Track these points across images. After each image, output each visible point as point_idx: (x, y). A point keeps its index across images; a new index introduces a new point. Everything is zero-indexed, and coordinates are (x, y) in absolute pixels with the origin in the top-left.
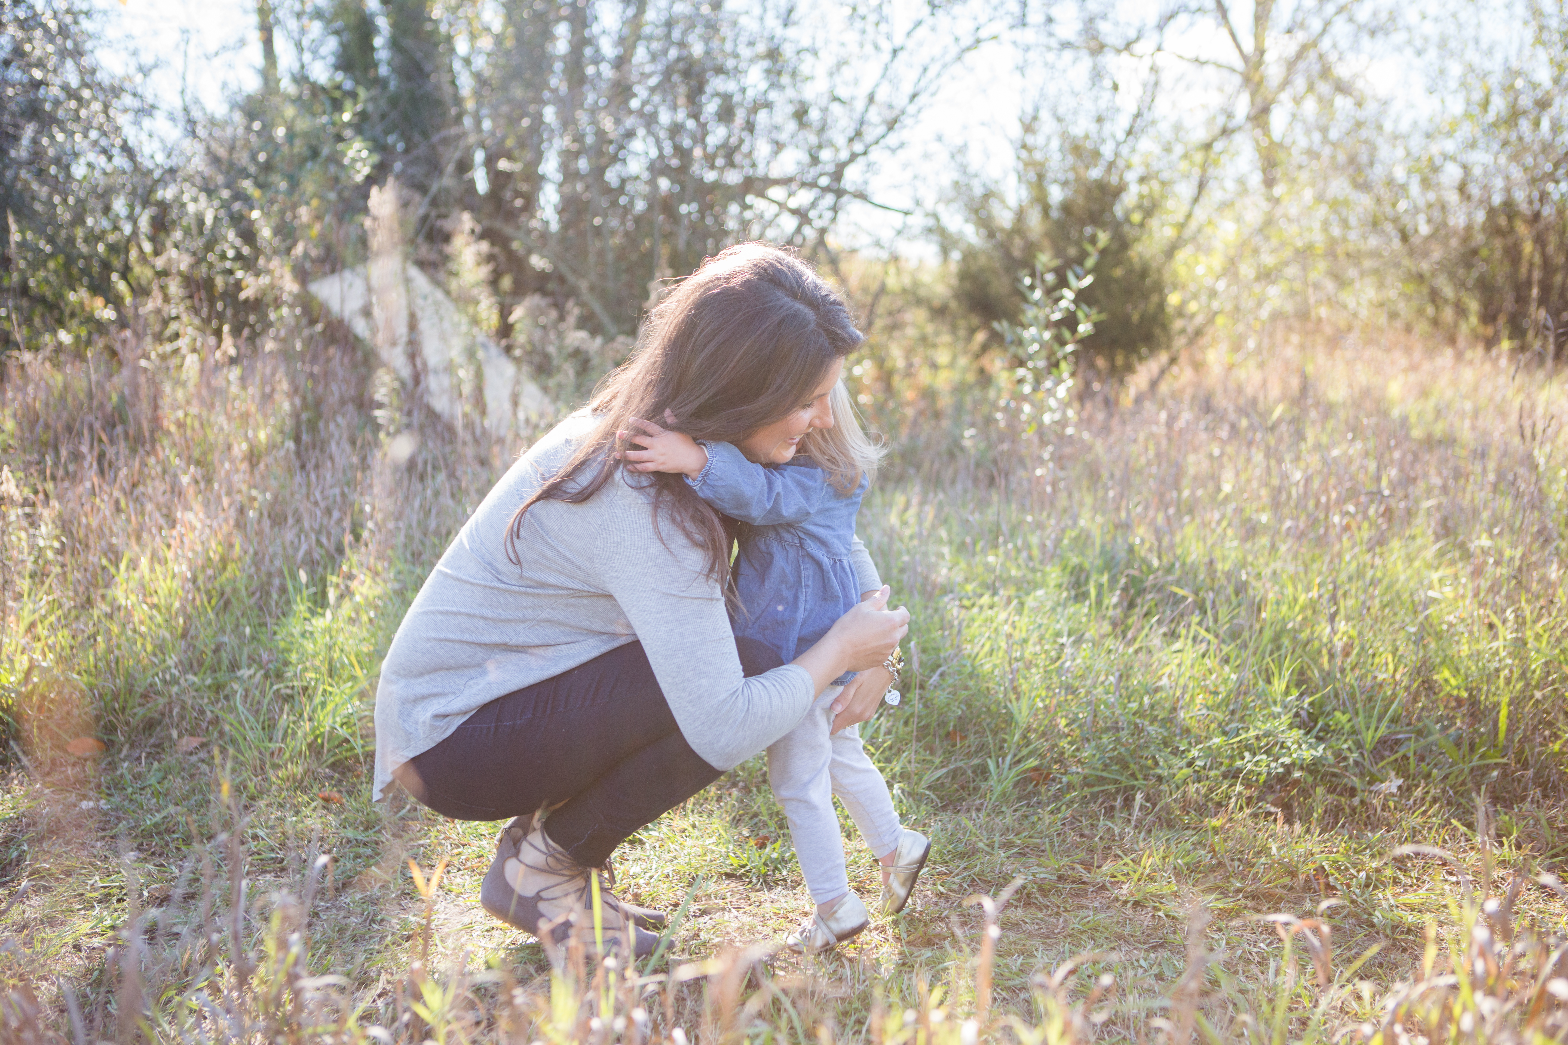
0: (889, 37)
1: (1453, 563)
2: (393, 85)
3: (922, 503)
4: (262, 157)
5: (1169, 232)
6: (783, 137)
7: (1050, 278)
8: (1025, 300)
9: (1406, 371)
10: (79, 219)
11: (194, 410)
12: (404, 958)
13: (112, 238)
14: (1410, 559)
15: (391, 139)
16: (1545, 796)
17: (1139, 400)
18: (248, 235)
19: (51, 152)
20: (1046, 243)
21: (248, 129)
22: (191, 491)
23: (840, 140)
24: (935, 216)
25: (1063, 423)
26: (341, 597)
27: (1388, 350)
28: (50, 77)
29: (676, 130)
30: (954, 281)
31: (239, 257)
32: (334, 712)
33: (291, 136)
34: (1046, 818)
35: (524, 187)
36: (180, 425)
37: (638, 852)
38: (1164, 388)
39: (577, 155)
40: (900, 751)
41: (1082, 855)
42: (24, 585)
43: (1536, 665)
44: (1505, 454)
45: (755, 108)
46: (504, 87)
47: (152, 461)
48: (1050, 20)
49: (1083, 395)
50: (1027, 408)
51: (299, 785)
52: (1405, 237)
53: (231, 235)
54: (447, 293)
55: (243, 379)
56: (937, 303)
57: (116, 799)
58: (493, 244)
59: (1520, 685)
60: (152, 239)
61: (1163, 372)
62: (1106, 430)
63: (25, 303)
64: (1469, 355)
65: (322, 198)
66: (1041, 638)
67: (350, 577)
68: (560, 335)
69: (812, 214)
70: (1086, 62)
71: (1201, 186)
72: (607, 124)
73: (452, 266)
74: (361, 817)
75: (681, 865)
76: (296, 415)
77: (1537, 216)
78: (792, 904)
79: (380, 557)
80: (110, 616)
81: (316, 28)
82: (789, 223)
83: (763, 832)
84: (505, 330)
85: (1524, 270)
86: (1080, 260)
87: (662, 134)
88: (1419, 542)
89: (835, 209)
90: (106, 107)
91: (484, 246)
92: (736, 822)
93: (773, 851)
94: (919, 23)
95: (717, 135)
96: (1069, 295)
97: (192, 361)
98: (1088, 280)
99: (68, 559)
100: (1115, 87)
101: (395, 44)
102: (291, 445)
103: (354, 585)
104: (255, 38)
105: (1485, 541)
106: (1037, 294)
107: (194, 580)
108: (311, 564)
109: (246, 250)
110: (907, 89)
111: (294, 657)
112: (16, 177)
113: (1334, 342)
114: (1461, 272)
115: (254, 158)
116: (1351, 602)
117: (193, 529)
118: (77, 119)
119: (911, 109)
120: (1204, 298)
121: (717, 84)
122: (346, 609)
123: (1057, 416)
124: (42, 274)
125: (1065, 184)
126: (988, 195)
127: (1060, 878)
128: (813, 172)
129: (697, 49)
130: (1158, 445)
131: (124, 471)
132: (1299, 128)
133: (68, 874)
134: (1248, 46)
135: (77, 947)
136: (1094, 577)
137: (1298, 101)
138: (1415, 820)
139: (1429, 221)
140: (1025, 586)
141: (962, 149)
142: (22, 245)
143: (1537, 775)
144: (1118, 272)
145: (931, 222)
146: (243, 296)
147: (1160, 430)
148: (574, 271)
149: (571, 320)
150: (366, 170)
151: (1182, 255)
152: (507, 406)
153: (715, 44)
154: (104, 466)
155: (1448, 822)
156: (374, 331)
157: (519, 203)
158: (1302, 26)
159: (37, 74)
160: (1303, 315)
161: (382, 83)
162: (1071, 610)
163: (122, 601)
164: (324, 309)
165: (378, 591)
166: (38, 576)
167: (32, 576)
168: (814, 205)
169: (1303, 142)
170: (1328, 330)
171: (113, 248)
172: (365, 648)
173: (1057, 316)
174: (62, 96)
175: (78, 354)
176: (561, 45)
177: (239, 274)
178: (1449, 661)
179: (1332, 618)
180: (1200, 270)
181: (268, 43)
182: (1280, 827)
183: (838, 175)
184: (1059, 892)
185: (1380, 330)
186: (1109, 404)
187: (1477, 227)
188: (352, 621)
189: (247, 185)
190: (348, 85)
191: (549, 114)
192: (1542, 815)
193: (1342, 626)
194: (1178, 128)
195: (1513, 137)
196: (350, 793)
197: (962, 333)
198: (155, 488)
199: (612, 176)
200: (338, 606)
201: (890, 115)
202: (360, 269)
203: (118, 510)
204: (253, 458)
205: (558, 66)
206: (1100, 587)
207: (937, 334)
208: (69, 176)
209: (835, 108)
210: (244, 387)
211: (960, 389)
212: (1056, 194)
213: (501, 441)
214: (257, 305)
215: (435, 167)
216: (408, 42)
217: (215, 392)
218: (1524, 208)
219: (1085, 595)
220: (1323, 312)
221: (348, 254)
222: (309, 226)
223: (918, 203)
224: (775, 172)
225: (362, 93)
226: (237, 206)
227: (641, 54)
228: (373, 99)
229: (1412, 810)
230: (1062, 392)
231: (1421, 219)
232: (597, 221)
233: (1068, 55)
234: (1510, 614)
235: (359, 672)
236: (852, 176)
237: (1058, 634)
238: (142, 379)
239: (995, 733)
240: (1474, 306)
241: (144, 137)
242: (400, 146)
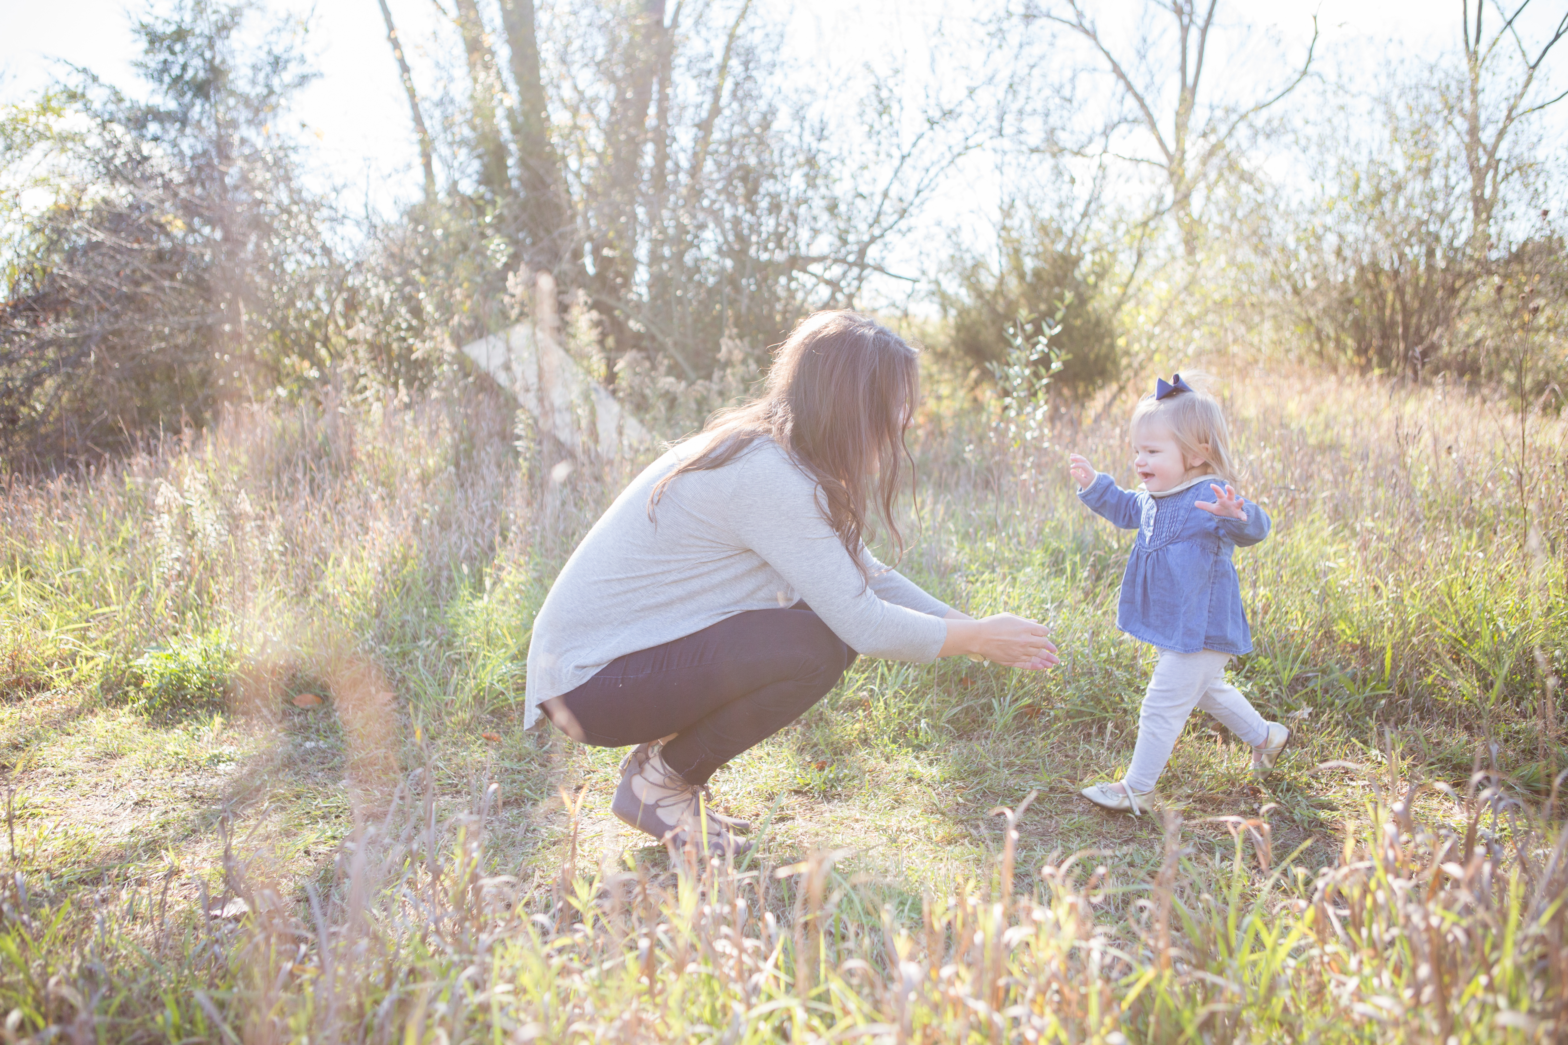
0: (898, 147)
1: (1344, 540)
2: (522, 194)
3: (935, 503)
4: (425, 252)
5: (1117, 290)
6: (819, 225)
7: (1029, 328)
8: (1010, 345)
9: (1300, 393)
10: (291, 303)
11: (379, 444)
12: (552, 859)
13: (315, 316)
14: (1310, 538)
15: (521, 235)
16: (1422, 718)
17: (1097, 419)
18: (417, 311)
19: (270, 253)
20: (1023, 301)
21: (415, 230)
22: (379, 505)
23: (863, 227)
24: (937, 283)
25: (1041, 438)
26: (494, 584)
27: (1287, 377)
28: (269, 198)
29: (737, 221)
30: (953, 333)
31: (410, 328)
32: (492, 672)
33: (446, 236)
34: (1039, 743)
35: (623, 269)
36: (370, 456)
37: (726, 775)
38: (1115, 410)
39: (662, 243)
40: (924, 694)
41: (1068, 771)
42: (258, 579)
43: (1412, 618)
44: (1380, 455)
45: (799, 202)
46: (606, 194)
47: (349, 483)
48: (1020, 131)
49: (1053, 417)
50: (1013, 428)
51: (468, 728)
52: (1296, 291)
53: (403, 310)
54: (567, 351)
55: (415, 420)
56: (939, 349)
57: (331, 740)
58: (601, 312)
59: (1400, 633)
60: (345, 316)
61: (1114, 398)
62: (1073, 443)
63: (252, 366)
64: (1348, 379)
65: (470, 281)
66: (1030, 605)
67: (500, 568)
68: (653, 380)
69: (843, 284)
70: (1049, 162)
71: (1140, 256)
72: (686, 220)
73: (571, 330)
74: (515, 752)
75: (760, 784)
76: (456, 447)
77: (1396, 273)
78: (846, 813)
79: (522, 552)
80: (322, 602)
81: (463, 153)
82: (824, 292)
83: (822, 759)
84: (611, 378)
85: (1388, 312)
86: (1051, 313)
87: (728, 226)
88: (1317, 524)
89: (860, 279)
90: (309, 217)
91: (595, 315)
92: (801, 750)
93: (830, 773)
94: (921, 136)
95: (769, 224)
96: (1043, 340)
97: (377, 407)
98: (1058, 329)
99: (289, 558)
100: (1073, 181)
101: (522, 163)
102: (452, 469)
103: (503, 574)
104: (418, 162)
105: (1369, 523)
106: (1019, 341)
107: (383, 573)
108: (471, 559)
109: (414, 323)
110: (913, 187)
111: (460, 631)
112: (243, 272)
113: (1244, 373)
114: (1340, 316)
115: (419, 253)
116: (1267, 572)
117: (382, 534)
118: (288, 227)
119: (917, 201)
120: (1144, 342)
121: (768, 186)
122: (499, 593)
123: (1036, 434)
124: (264, 345)
125: (1037, 255)
126: (977, 266)
127: (1052, 789)
128: (843, 251)
129: (752, 161)
130: (1113, 453)
131: (329, 492)
132: (1212, 208)
133: (298, 797)
134: (1172, 147)
135: (307, 853)
136: (1069, 556)
137: (1210, 188)
138: (1322, 739)
139: (1314, 278)
140: (1016, 565)
141: (956, 231)
142: (250, 323)
143: (1415, 703)
144: (1078, 322)
145: (933, 287)
146: (413, 357)
147: (1115, 442)
148: (662, 332)
149: (662, 369)
150: (504, 259)
151: (1128, 307)
152: (615, 436)
153: (766, 156)
154: (315, 488)
155: (1348, 740)
156: (514, 381)
157: (619, 280)
158: (1214, 130)
159: (259, 195)
160: (1221, 352)
161: (515, 193)
162: (1052, 582)
163: (330, 590)
164: (475, 364)
165: (522, 578)
166: (268, 573)
167: (264, 572)
168: (844, 274)
169: (1217, 219)
170: (1239, 363)
171: (316, 324)
172: (514, 622)
173: (1034, 357)
174: (277, 211)
175: (292, 404)
176: (648, 160)
177: (411, 341)
178: (1345, 616)
179: (1254, 584)
180: (1141, 319)
181: (428, 166)
182: (1219, 747)
183: (862, 253)
184: (1051, 801)
185: (1279, 362)
186: (1075, 424)
187: (1351, 280)
188: (503, 602)
189: (415, 273)
190: (488, 196)
191: (641, 212)
192: (1421, 733)
193: (1262, 591)
194: (1121, 210)
195: (1377, 212)
196: (506, 733)
197: (959, 371)
198: (352, 504)
199: (688, 258)
200: (492, 591)
201: (899, 206)
202: (501, 334)
203: (325, 521)
204: (424, 480)
205: (646, 176)
206: (1074, 564)
207: (941, 372)
208: (283, 271)
209: (859, 202)
210: (416, 426)
211: (959, 414)
212: (1029, 264)
213: (610, 462)
214: (424, 363)
215: (555, 256)
216: (533, 162)
217: (394, 430)
218: (1387, 266)
219: (1062, 572)
220: (1235, 349)
221: (492, 323)
222: (462, 303)
223: (924, 273)
224: (814, 252)
225: (499, 200)
226: (408, 289)
227: (709, 165)
228: (508, 206)
229: (1320, 731)
230: (1039, 415)
231: (1308, 277)
232: (679, 293)
233: (1035, 157)
234: (1391, 580)
235: (510, 642)
236: (873, 253)
237: (1044, 601)
238: (340, 422)
239: (997, 678)
240: (1350, 342)
241: (337, 239)
242: (528, 241)
